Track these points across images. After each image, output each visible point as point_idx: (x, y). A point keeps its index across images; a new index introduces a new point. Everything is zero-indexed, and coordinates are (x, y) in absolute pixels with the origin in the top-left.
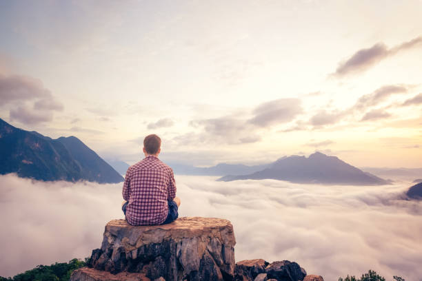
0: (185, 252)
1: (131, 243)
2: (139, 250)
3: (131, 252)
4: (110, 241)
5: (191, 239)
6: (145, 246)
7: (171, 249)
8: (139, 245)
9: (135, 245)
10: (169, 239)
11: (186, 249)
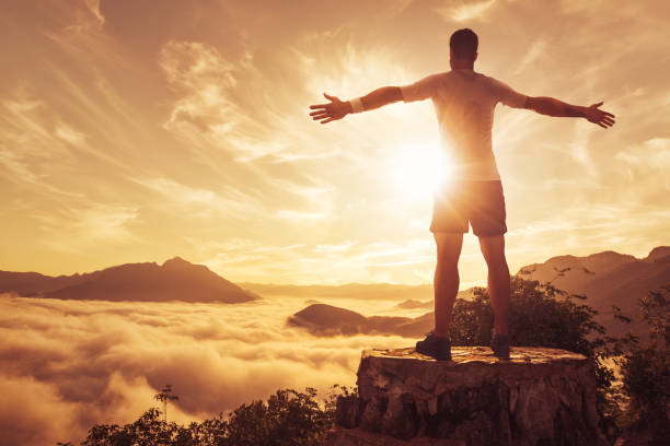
0: (527, 404)
1: (426, 386)
2: (440, 399)
3: (426, 402)
4: (382, 383)
5: (537, 380)
6: (450, 391)
7: (501, 399)
8: (440, 390)
9: (432, 391)
10: (494, 380)
11: (528, 399)
